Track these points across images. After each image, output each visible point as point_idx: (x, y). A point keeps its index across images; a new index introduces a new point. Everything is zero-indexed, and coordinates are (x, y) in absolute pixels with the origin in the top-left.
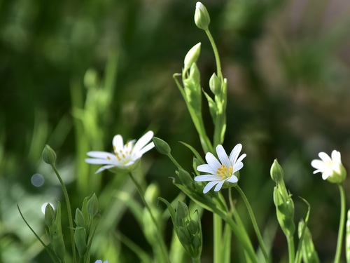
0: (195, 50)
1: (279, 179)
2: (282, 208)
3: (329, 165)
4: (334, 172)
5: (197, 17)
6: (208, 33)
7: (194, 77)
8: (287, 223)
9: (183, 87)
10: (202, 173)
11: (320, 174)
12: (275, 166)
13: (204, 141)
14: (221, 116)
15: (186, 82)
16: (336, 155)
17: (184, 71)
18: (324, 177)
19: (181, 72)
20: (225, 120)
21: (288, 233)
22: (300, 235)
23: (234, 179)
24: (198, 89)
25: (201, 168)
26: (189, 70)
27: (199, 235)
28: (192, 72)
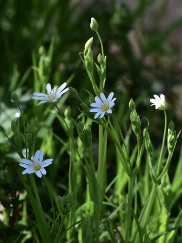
0: (90, 40)
1: (133, 109)
2: (134, 123)
3: (159, 102)
4: (161, 105)
5: (92, 25)
6: (97, 33)
7: (90, 54)
8: (137, 130)
9: (84, 59)
10: (94, 108)
11: (154, 106)
12: (131, 102)
13: (94, 87)
14: (103, 74)
15: (85, 57)
16: (162, 96)
17: (85, 52)
18: (157, 108)
19: (83, 52)
20: (105, 76)
21: (137, 135)
22: (144, 135)
23: (110, 112)
24: (91, 61)
25: (92, 105)
26: (87, 51)
27: (90, 137)
28: (88, 52)
